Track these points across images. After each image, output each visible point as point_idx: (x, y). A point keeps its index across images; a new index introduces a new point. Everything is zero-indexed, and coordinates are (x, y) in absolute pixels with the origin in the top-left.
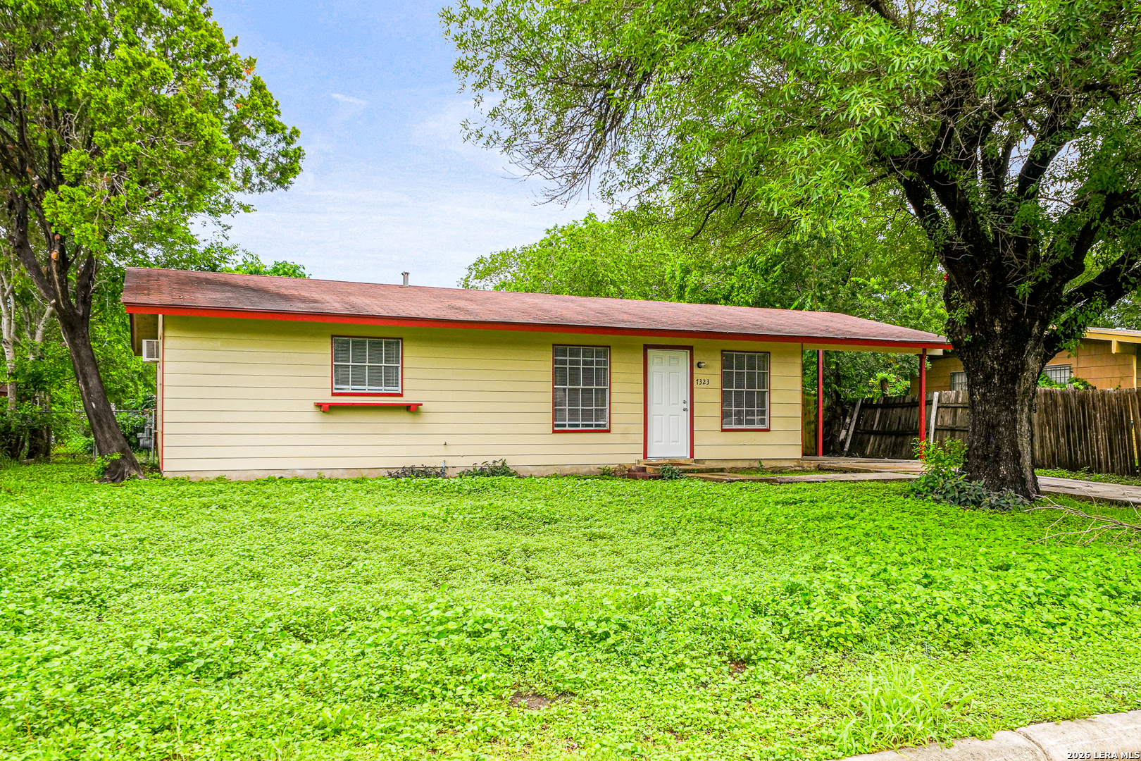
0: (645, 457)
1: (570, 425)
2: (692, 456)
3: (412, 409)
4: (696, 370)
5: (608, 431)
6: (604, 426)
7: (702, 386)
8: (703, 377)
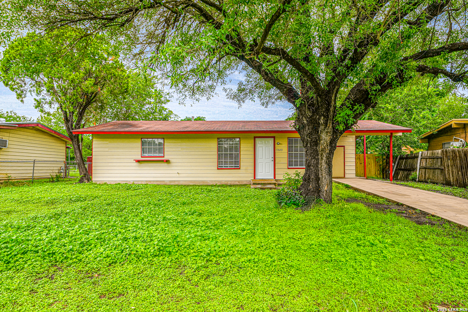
0: (255, 178)
1: (224, 167)
2: (275, 178)
3: (167, 161)
4: (276, 145)
5: (239, 169)
6: (238, 167)
7: (279, 151)
8: (279, 148)
